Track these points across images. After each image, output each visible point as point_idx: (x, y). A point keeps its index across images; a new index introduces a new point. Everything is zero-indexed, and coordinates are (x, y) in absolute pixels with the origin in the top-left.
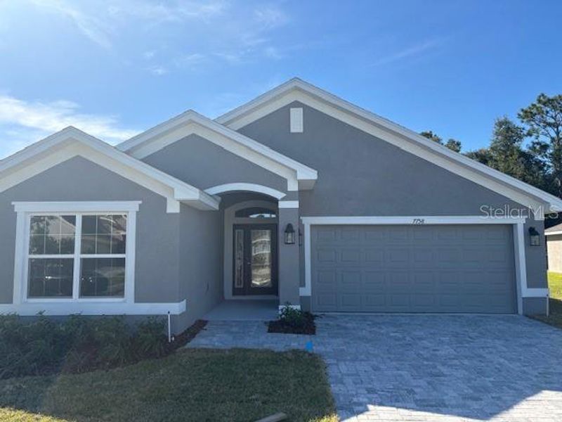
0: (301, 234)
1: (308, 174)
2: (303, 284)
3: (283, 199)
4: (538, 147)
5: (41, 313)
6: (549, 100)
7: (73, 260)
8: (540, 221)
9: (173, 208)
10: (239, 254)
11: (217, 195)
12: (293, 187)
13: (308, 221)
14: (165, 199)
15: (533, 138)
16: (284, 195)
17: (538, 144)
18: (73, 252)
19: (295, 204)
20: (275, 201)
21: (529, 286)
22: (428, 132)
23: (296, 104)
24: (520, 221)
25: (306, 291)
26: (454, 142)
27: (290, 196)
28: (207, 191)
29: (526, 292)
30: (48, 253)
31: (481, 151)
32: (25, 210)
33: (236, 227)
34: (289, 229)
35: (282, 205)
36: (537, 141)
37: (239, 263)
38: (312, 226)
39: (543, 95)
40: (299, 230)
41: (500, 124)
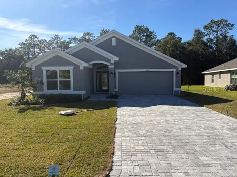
0: (115, 74)
1: (116, 58)
2: (116, 88)
3: (110, 65)
4: (209, 40)
5: (52, 93)
6: (215, 22)
7: (57, 81)
8: (180, 70)
9: (82, 68)
10: (98, 80)
11: (92, 64)
12: (112, 62)
13: (117, 71)
14: (79, 66)
15: (208, 37)
16: (110, 64)
17: (209, 39)
18: (57, 79)
19: (113, 66)
20: (108, 66)
21: (176, 88)
22: (172, 32)
23: (114, 37)
24: (175, 70)
25: (117, 90)
26: (179, 38)
27: (112, 64)
28: (89, 63)
29: (175, 89)
30: (51, 79)
31: (189, 41)
32: (45, 69)
33: (97, 72)
34: (111, 73)
35: (109, 67)
36: (209, 38)
37: (98, 83)
38: (119, 72)
39: (213, 20)
40: (114, 73)
41: (196, 31)
